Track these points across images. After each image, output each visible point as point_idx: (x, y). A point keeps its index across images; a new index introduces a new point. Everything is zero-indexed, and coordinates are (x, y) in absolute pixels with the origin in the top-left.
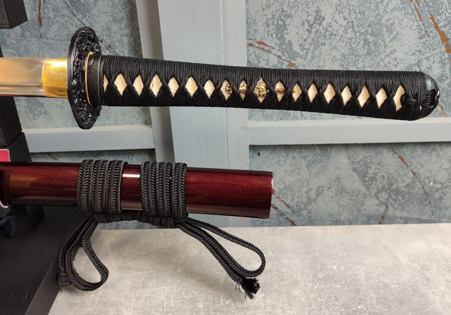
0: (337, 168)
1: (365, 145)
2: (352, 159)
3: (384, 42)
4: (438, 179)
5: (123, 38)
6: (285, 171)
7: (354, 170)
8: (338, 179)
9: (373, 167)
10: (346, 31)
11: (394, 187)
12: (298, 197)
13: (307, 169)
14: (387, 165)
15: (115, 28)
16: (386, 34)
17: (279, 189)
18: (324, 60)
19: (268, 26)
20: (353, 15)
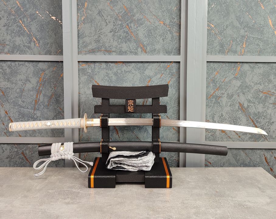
0: (228, 156)
2: (232, 154)
4: (257, 161)
6: (214, 157)
7: (233, 157)
8: (229, 160)
9: (238, 157)
10: (229, 118)
11: (245, 163)
14: (242, 155)
15: (173, 115)
16: (238, 120)
17: (212, 163)
19: (210, 116)
20: (230, 115)
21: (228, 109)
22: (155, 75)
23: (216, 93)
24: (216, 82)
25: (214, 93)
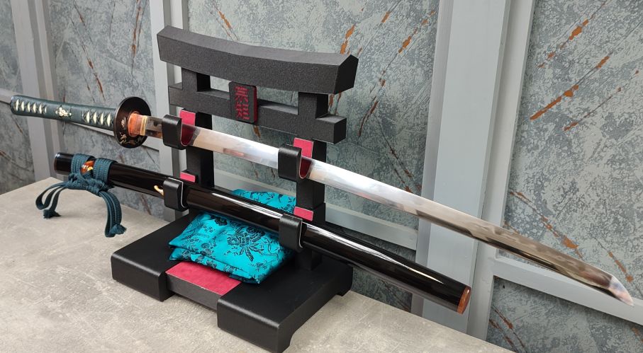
0: (575, 326)
1: (605, 315)
2: (592, 324)
3: (635, 226)
5: (414, 160)
6: (525, 312)
7: (592, 335)
8: (574, 337)
9: (613, 340)
10: (597, 206)
12: (534, 341)
13: (545, 317)
14: (628, 342)
16: (637, 220)
17: (517, 326)
18: (574, 225)
19: (528, 182)
20: (606, 195)
21: (601, 170)
22: (367, 15)
23: (565, 103)
24: (567, 65)
25: (554, 103)
